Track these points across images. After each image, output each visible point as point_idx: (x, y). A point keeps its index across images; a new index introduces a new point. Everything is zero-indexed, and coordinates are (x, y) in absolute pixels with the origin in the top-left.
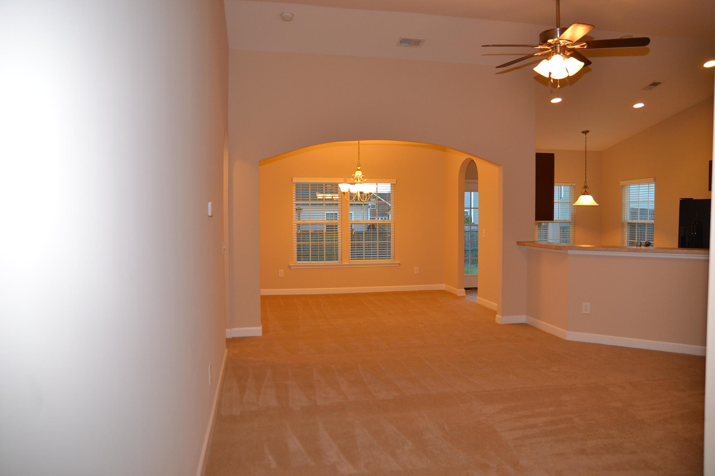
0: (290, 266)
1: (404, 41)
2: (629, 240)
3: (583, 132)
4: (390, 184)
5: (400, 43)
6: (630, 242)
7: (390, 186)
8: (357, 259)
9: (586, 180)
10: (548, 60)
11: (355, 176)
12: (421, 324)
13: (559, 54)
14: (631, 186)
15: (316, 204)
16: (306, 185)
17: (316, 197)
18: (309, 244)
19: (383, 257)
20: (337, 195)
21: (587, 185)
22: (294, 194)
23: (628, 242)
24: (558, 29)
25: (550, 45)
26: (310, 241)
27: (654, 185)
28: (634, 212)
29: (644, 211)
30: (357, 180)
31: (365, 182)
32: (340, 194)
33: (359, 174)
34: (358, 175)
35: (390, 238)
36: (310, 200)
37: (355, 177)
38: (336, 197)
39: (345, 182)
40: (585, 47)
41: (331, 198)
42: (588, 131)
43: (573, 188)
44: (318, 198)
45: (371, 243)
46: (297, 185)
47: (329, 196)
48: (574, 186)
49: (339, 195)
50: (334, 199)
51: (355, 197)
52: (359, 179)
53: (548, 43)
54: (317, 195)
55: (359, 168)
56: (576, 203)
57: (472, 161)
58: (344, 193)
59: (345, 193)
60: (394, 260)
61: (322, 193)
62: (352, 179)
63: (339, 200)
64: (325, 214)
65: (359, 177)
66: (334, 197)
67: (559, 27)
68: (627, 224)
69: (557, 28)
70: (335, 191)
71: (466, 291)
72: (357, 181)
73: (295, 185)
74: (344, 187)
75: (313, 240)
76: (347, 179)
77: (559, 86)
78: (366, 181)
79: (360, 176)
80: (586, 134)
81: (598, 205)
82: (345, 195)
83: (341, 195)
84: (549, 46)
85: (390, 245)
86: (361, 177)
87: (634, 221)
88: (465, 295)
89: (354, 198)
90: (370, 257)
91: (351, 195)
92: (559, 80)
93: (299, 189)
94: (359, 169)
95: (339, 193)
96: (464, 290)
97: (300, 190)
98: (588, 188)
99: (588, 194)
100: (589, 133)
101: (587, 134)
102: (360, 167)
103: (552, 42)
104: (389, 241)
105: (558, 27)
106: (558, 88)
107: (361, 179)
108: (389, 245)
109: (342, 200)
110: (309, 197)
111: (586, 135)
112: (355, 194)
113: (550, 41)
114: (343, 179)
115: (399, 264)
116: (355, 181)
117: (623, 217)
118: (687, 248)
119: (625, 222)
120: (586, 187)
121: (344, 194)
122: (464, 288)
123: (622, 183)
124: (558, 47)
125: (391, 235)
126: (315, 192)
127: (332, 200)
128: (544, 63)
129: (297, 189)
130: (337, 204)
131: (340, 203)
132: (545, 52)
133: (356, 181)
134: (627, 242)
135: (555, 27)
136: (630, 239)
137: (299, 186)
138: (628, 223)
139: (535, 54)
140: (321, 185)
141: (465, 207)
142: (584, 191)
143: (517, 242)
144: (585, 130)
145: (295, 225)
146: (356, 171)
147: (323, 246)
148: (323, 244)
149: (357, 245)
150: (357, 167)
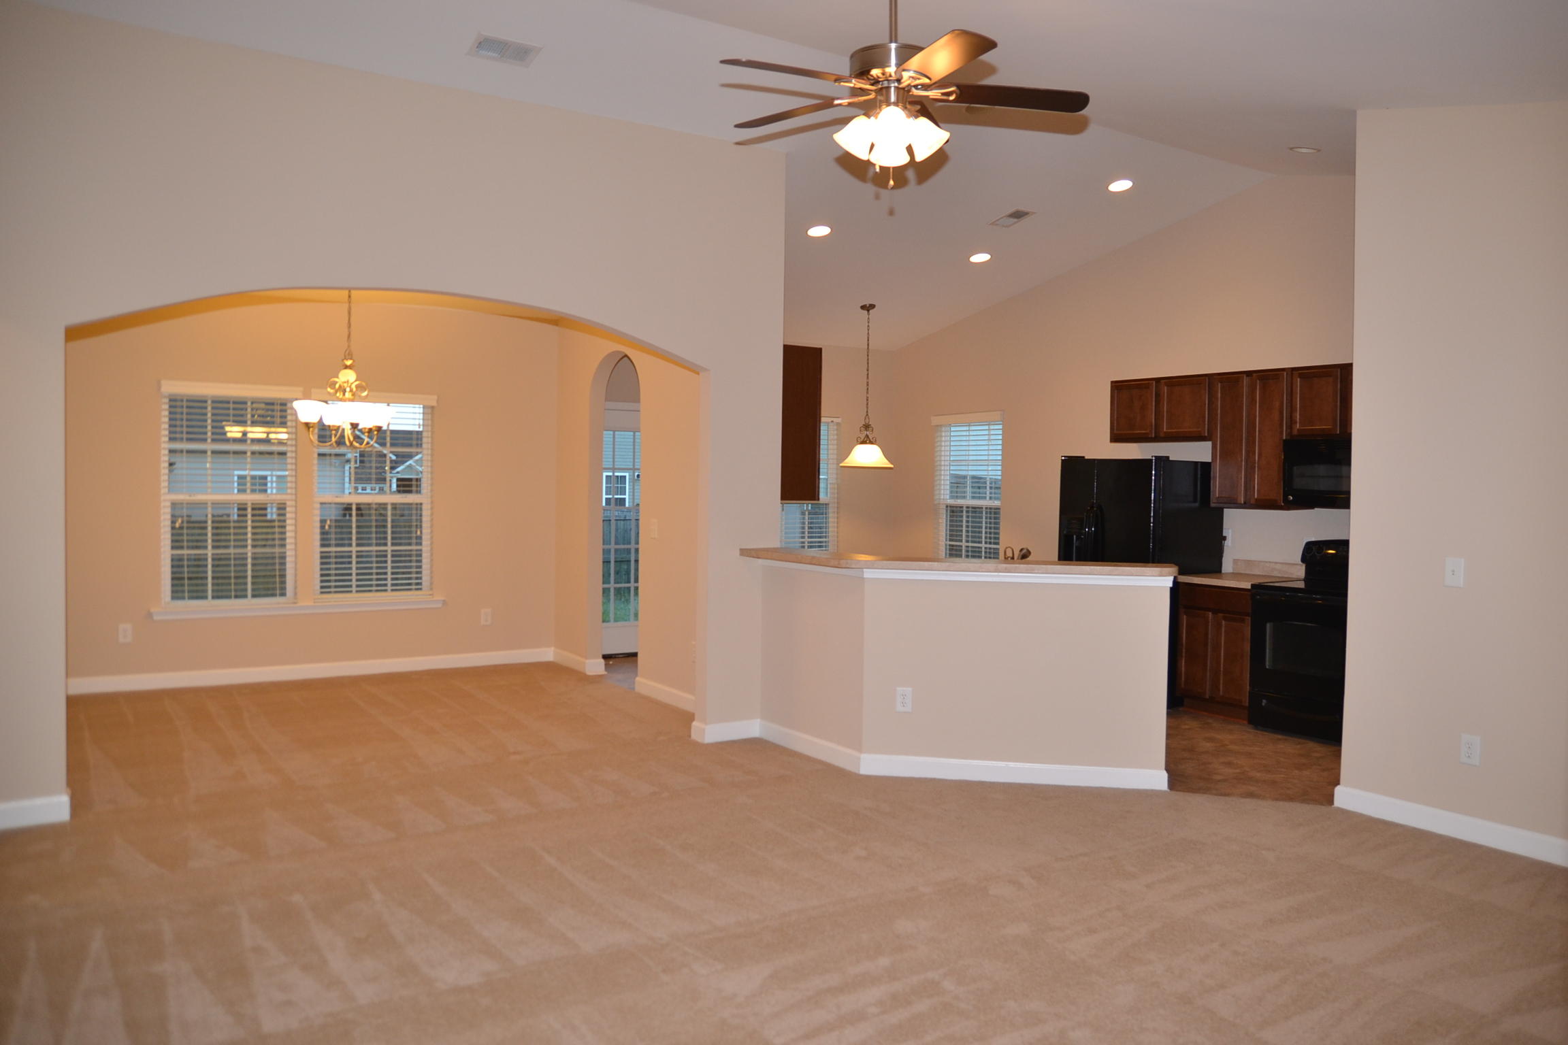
0: (151, 616)
1: (485, 44)
2: (948, 543)
3: (863, 307)
4: (422, 406)
5: (477, 47)
6: (950, 545)
7: (421, 410)
8: (335, 592)
9: (867, 412)
10: (869, 117)
11: (336, 382)
12: (515, 753)
13: (896, 104)
14: (953, 429)
15: (226, 452)
16: (197, 404)
17: (225, 433)
18: (207, 554)
19: (402, 585)
20: (285, 430)
21: (870, 423)
22: (164, 423)
23: (946, 545)
24: (893, 46)
25: (876, 82)
26: (209, 547)
27: (1000, 427)
28: (958, 483)
29: (979, 482)
30: (344, 391)
31: (364, 399)
32: (292, 427)
33: (347, 377)
34: (346, 380)
35: (420, 538)
36: (209, 440)
37: (337, 386)
38: (281, 434)
39: (307, 396)
40: (952, 98)
41: (264, 436)
42: (872, 306)
43: (835, 427)
44: (229, 435)
45: (371, 551)
46: (174, 401)
47: (257, 432)
48: (838, 424)
49: (290, 430)
50: (272, 441)
51: (336, 436)
52: (348, 389)
53: (872, 76)
54: (227, 429)
55: (349, 363)
56: (846, 461)
57: (626, 358)
58: (307, 425)
59: (311, 425)
60: (431, 592)
61: (241, 422)
62: (329, 389)
63: (289, 442)
64: (236, 478)
65: (349, 385)
66: (272, 436)
67: (896, 42)
68: (945, 507)
69: (891, 42)
70: (278, 420)
71: (606, 665)
72: (344, 395)
73: (166, 400)
74: (307, 410)
75: (216, 544)
76: (313, 390)
77: (892, 183)
78: (368, 395)
79: (352, 383)
80: (868, 311)
81: (892, 466)
83: (294, 430)
84: (872, 85)
85: (421, 555)
86: (353, 386)
87: (960, 502)
88: (606, 673)
89: (334, 439)
90: (371, 586)
91: (324, 432)
92: (894, 168)
93: (179, 410)
94: (350, 366)
95: (289, 424)
96: (602, 661)
97: (182, 413)
98: (872, 431)
99: (871, 443)
100: (875, 309)
101: (870, 311)
102: (351, 359)
103: (880, 75)
104: (419, 547)
105: (893, 41)
106: (889, 187)
107: (354, 389)
108: (417, 555)
109: (296, 442)
110: (206, 433)
111: (869, 314)
112: (336, 428)
113: (875, 72)
114: (301, 389)
115: (444, 602)
116: (338, 394)
117: (937, 492)
118: (1074, 562)
119: (941, 502)
120: (867, 427)
121: (309, 428)
122: (601, 656)
123: (935, 421)
124: (893, 89)
125: (424, 531)
126: (222, 421)
127: (267, 441)
128: (860, 123)
129: (173, 410)
130: (283, 454)
131: (292, 452)
132: (860, 98)
133: (341, 396)
134: (944, 545)
135: (887, 39)
136: (950, 540)
137: (179, 404)
138: (947, 506)
139: (837, 102)
140: (240, 403)
141: (604, 466)
142: (863, 437)
143: (741, 550)
144: (867, 303)
145: (168, 504)
146: (340, 370)
147: (246, 559)
148: (246, 554)
149: (336, 557)
150: (343, 360)
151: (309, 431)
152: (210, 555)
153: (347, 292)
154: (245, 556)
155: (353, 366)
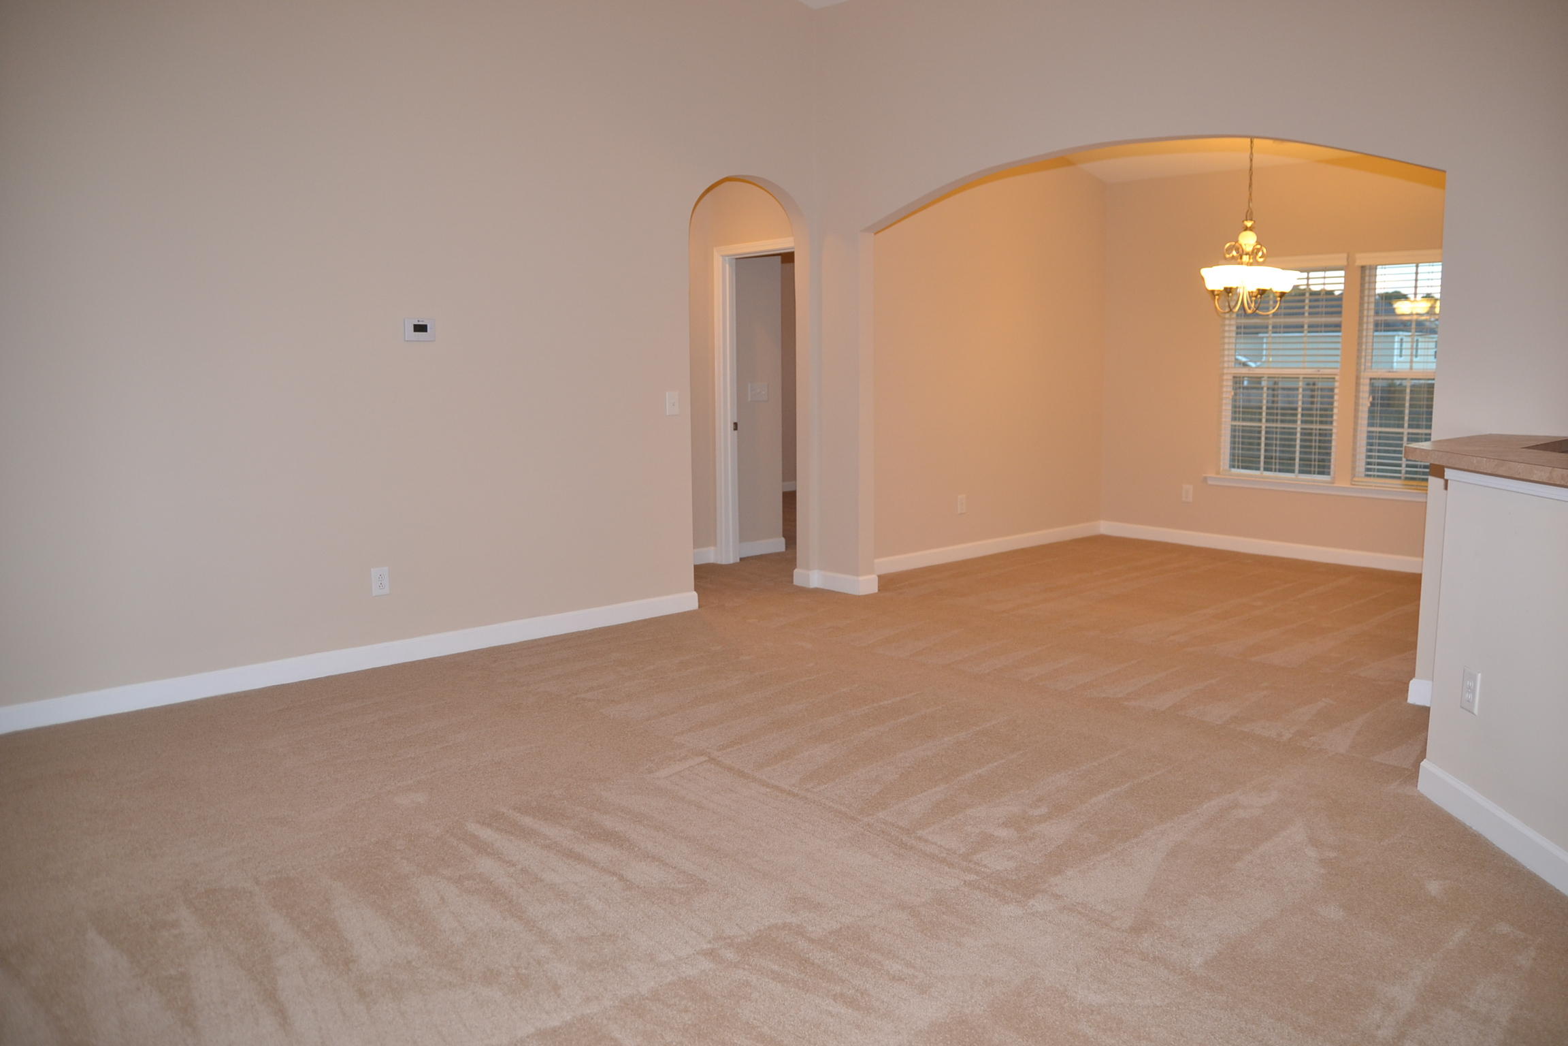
0: (1205, 479)
8: (1378, 476)
11: (1233, 246)
18: (1261, 427)
26: (1264, 420)
30: (1243, 255)
33: (1248, 240)
34: (1244, 243)
37: (1239, 247)
52: (1246, 252)
55: (1249, 224)
58: (1213, 292)
62: (1231, 253)
65: (1249, 247)
74: (1213, 277)
75: (1271, 417)
79: (1251, 246)
82: (1217, 297)
86: (1253, 249)
94: (1250, 227)
102: (1251, 220)
107: (1254, 253)
116: (1237, 259)
121: (1214, 296)
145: (1230, 377)
146: (1240, 233)
147: (1295, 434)
148: (1296, 428)
149: (1380, 438)
150: (1243, 221)
151: (1215, 298)
152: (1263, 427)
153: (1249, 140)
154: (1294, 431)
155: (1254, 228)
